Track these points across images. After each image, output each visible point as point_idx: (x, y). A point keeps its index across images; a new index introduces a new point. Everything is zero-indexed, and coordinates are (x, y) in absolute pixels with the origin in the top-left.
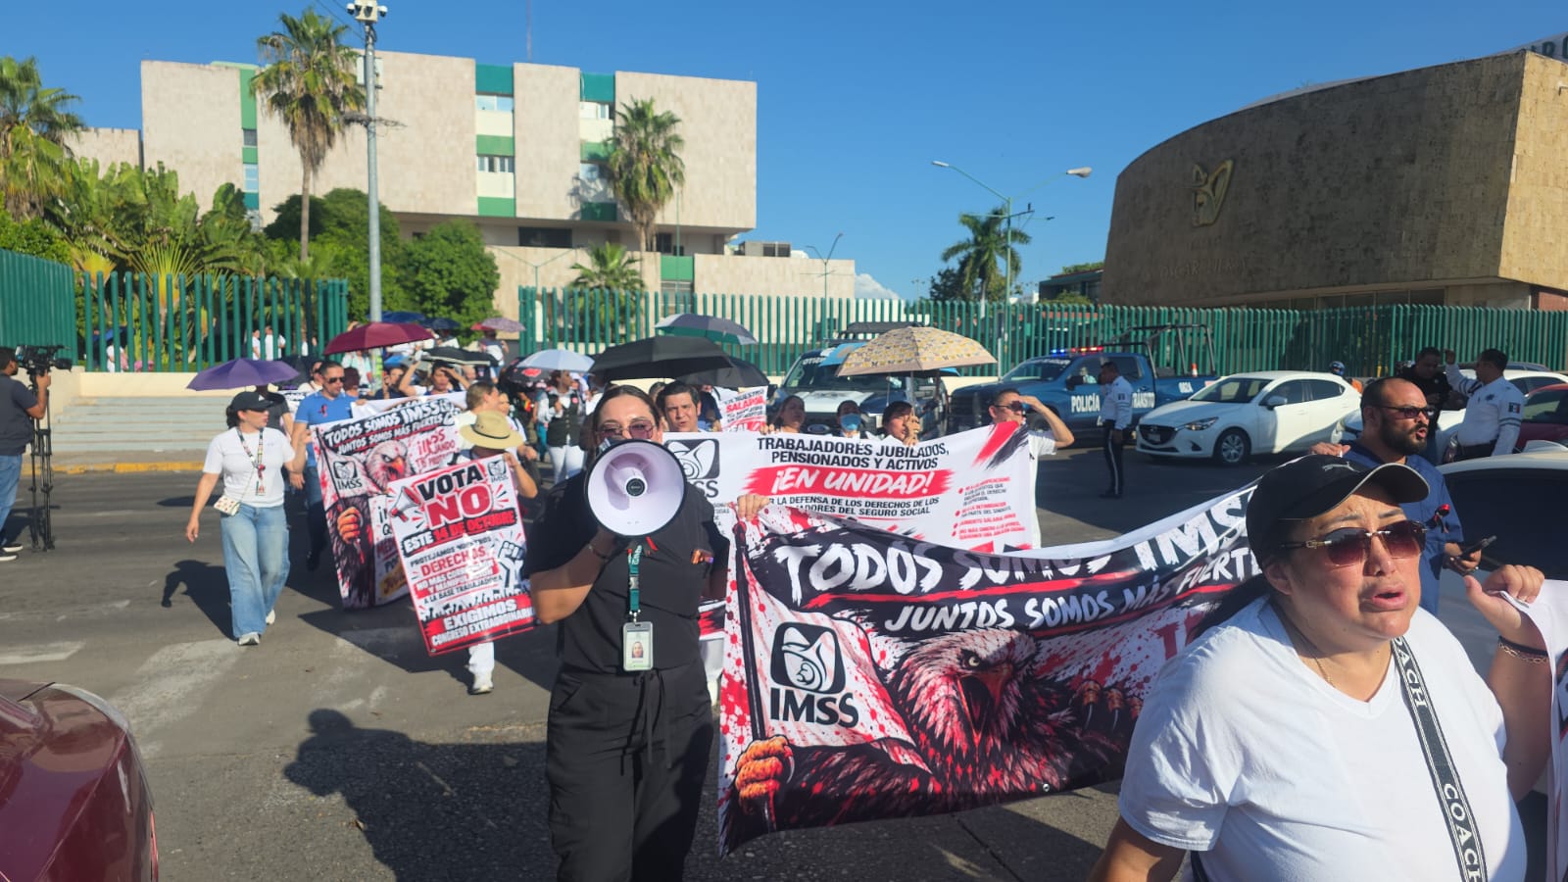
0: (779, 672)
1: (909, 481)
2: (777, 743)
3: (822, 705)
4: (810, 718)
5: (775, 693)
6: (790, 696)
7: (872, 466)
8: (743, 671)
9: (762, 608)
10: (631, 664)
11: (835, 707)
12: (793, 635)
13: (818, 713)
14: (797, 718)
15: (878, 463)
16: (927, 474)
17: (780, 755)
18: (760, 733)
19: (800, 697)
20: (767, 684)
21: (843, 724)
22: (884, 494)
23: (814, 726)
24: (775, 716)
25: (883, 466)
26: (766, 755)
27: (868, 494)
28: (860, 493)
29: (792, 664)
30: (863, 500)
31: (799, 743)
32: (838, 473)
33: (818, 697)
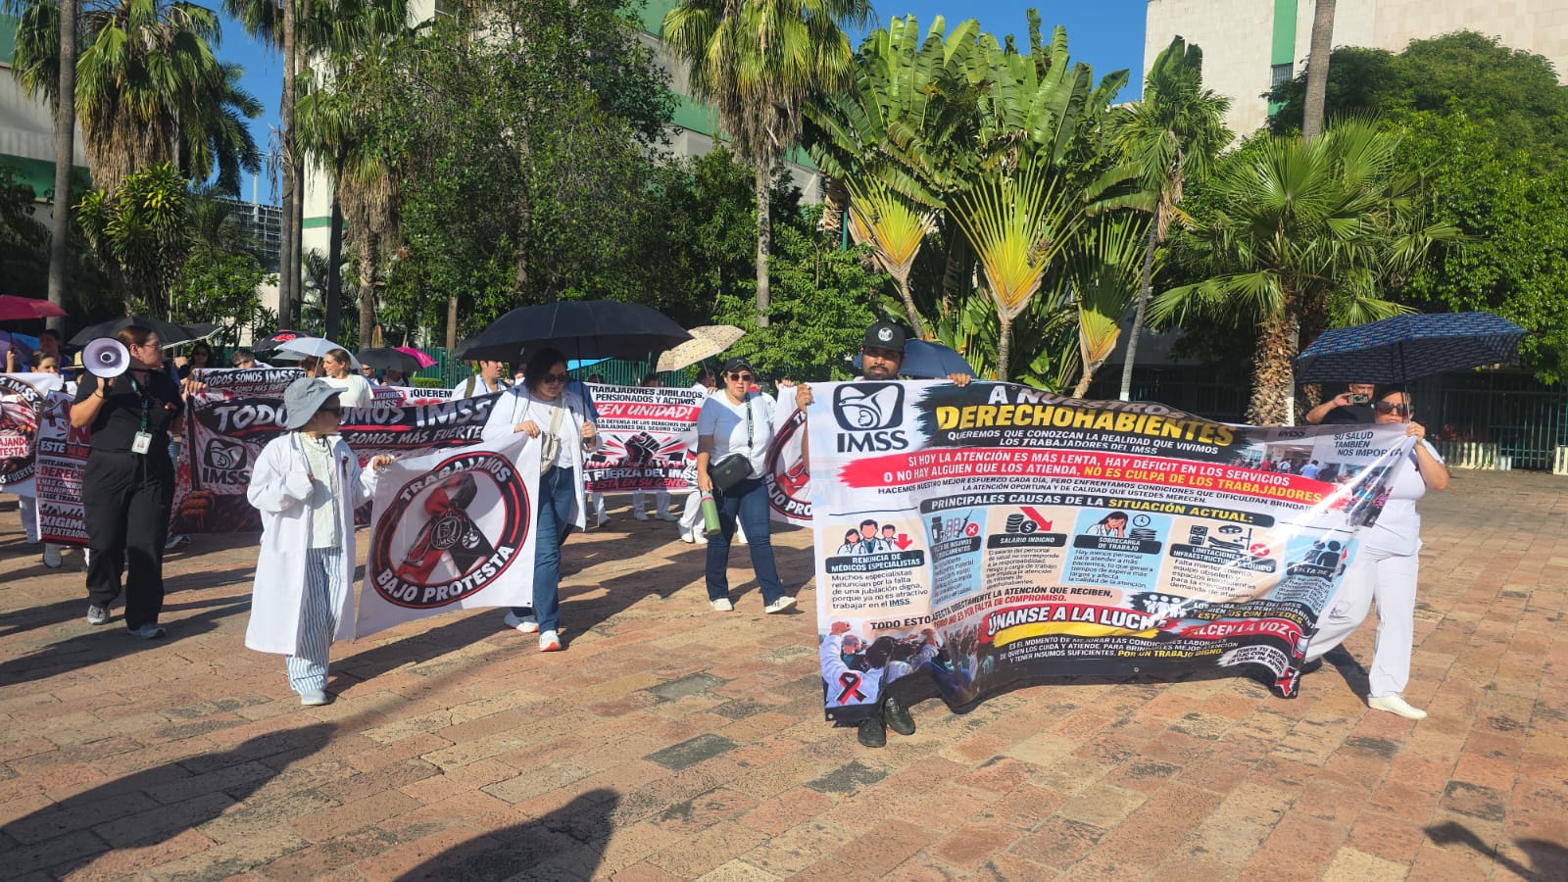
0: (208, 460)
1: (676, 410)
2: (206, 493)
3: (230, 476)
4: (224, 482)
5: (206, 471)
6: (214, 472)
7: (655, 402)
8: (189, 460)
9: (201, 433)
10: (136, 449)
11: (236, 475)
12: (216, 444)
13: (228, 479)
14: (217, 482)
15: (658, 400)
16: (688, 408)
17: (207, 498)
18: (196, 486)
19: (219, 472)
20: (201, 467)
21: (241, 483)
22: (662, 417)
23: (226, 486)
24: (205, 480)
25: (661, 402)
26: (200, 497)
27: (653, 417)
28: (648, 417)
29: (215, 457)
30: (651, 421)
31: (217, 492)
32: (636, 405)
33: (228, 472)
